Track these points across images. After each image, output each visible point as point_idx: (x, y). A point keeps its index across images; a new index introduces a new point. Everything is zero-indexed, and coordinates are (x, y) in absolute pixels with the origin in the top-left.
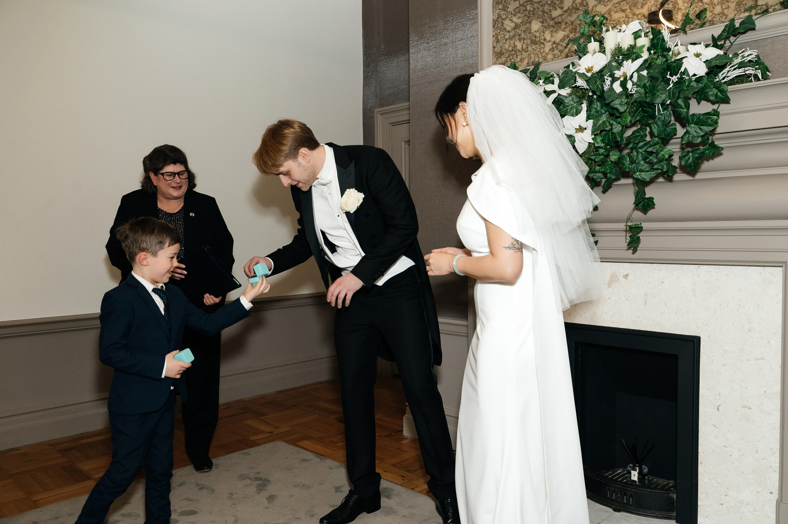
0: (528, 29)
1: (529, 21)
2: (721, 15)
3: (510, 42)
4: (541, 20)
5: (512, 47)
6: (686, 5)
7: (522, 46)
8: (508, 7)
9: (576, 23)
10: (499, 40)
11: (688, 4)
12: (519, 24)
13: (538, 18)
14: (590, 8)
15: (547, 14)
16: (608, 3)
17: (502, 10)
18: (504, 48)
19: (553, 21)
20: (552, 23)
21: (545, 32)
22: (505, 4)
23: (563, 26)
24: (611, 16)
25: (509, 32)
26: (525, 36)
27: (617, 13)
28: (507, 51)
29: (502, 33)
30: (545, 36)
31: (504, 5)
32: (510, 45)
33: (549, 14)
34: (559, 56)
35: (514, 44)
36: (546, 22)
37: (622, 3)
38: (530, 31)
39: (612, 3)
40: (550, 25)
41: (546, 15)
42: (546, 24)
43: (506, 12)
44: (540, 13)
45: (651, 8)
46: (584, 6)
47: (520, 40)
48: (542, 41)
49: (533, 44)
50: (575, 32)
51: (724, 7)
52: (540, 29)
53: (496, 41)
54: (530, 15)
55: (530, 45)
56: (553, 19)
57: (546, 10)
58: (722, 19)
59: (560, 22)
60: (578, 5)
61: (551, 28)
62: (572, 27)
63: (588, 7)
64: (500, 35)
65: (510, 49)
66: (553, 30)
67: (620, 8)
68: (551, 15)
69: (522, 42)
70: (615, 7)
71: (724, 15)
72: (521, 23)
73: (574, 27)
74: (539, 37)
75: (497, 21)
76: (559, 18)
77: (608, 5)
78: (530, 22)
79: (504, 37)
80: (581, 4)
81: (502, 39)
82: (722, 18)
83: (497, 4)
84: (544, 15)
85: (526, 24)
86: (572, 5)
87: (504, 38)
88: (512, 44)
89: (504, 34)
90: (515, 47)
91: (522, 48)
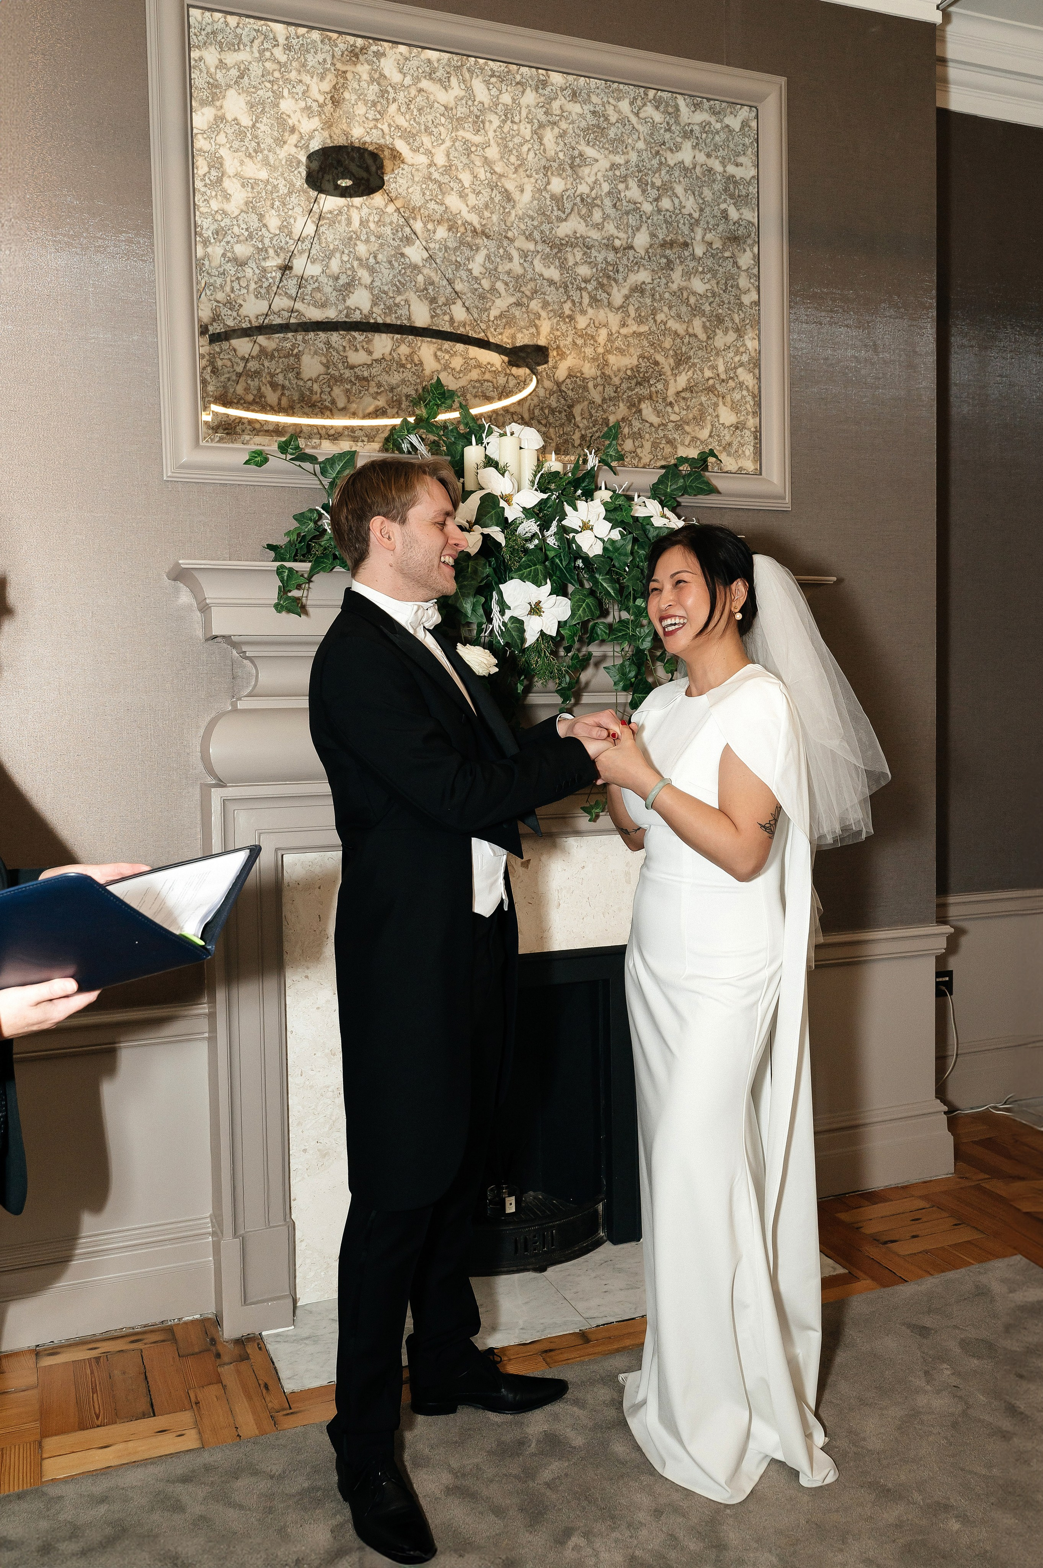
0: (293, 369)
1: (295, 352)
2: (633, 454)
3: (249, 382)
4: (325, 361)
5: (255, 396)
6: (585, 422)
7: (280, 400)
8: (241, 306)
9: (401, 391)
10: (218, 369)
11: (588, 422)
12: (269, 350)
13: (316, 353)
14: (427, 372)
15: (338, 352)
16: (461, 375)
17: (224, 305)
18: (232, 390)
19: (352, 371)
20: (347, 373)
21: (334, 388)
22: (232, 295)
23: (373, 389)
24: (467, 400)
25: (243, 358)
26: (287, 383)
27: (477, 399)
28: (240, 399)
29: (226, 357)
30: (333, 394)
31: (229, 296)
32: (247, 389)
33: (342, 353)
34: (365, 445)
35: (259, 389)
36: (335, 369)
37: (486, 383)
38: (298, 373)
39: (468, 378)
40: (346, 376)
41: (334, 353)
42: (335, 372)
43: (235, 314)
44: (321, 345)
45: (533, 410)
46: (416, 365)
47: (274, 385)
48: (327, 404)
49: (306, 404)
50: (399, 408)
51: (637, 444)
52: (321, 378)
53: (209, 369)
54: (296, 340)
55: (299, 405)
56: (352, 367)
57: (334, 344)
58: (634, 462)
59: (367, 377)
60: (403, 358)
61: (347, 384)
62: (393, 397)
63: (423, 370)
64: (222, 359)
65: (250, 398)
66: (352, 388)
67: (482, 392)
68: (346, 357)
69: (279, 392)
70: (474, 387)
71: (637, 456)
72: (275, 350)
73: (395, 398)
74: (321, 394)
75: (212, 324)
76: (363, 369)
77: (460, 377)
78: (298, 357)
79: (233, 366)
80: (409, 359)
81: (226, 370)
82: (635, 459)
83: (212, 288)
84: (331, 352)
85: (287, 356)
86: (390, 354)
87: (232, 370)
88: (252, 387)
89: (230, 359)
90: (261, 397)
91: (279, 404)
